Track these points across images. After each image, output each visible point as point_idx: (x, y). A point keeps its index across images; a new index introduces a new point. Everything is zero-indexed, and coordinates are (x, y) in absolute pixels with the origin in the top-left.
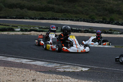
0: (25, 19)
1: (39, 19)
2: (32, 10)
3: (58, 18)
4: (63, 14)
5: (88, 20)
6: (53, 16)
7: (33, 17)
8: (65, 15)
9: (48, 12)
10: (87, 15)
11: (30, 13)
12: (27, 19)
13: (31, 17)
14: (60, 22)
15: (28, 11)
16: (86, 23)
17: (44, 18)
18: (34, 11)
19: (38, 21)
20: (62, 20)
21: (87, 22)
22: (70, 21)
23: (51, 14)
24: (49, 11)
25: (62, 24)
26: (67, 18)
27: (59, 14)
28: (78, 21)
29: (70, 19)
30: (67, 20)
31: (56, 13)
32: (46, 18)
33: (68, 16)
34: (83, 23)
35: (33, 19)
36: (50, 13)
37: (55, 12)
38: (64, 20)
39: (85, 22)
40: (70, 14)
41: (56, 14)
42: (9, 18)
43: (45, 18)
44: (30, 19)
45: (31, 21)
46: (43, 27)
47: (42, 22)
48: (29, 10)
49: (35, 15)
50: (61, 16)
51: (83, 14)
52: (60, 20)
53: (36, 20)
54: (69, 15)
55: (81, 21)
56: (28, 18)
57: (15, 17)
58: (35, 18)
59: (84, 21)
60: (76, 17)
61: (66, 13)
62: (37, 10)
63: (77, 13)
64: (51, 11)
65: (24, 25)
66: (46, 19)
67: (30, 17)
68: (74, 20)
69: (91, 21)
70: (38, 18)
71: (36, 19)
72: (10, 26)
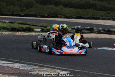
0: (59, 18)
1: (75, 19)
2: (70, 7)
3: (98, 17)
4: (106, 12)
6: (94, 15)
7: (68, 16)
8: (109, 13)
9: (88, 9)
11: (67, 10)
12: (61, 18)
13: (66, 16)
14: (100, 23)
17: (81, 17)
18: (72, 9)
19: (74, 20)
20: (104, 19)
24: (89, 8)
25: (102, 24)
27: (101, 12)
29: (112, 19)
30: (109, 19)
31: (98, 11)
35: (69, 18)
36: (91, 11)
37: (97, 10)
38: (106, 20)
41: (97, 13)
42: (40, 16)
43: (83, 16)
44: (65, 18)
45: (65, 21)
47: (78, 22)
48: (66, 7)
49: (73, 13)
50: (103, 14)
52: (101, 20)
53: (72, 20)
54: (113, 13)
56: (62, 17)
57: (47, 15)
58: (70, 17)
61: (109, 11)
62: (75, 7)
64: (91, 8)
66: (84, 18)
70: (74, 17)
71: (72, 18)
72: (38, 26)
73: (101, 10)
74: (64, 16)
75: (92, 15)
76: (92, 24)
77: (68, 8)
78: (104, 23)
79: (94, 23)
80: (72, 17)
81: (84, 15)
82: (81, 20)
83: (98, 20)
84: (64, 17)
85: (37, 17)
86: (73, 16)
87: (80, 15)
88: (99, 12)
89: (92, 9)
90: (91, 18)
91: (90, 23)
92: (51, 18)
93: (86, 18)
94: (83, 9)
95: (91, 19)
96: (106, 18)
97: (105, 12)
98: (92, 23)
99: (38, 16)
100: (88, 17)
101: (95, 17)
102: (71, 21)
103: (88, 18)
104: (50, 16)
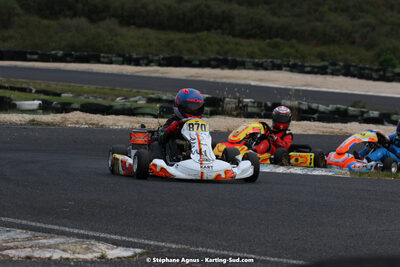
0: (103, 63)
1: (160, 65)
2: (140, 26)
3: (238, 59)
5: (364, 69)
6: (226, 53)
7: (135, 56)
8: (276, 46)
9: (205, 33)
10: (369, 47)
11: (131, 36)
12: (111, 62)
13: (127, 55)
14: (246, 79)
15: (124, 30)
16: (356, 81)
17: (181, 58)
18: (147, 31)
19: (157, 71)
20: (258, 66)
21: (361, 76)
22: (291, 71)
23: (218, 43)
24: (208, 29)
25: (253, 83)
26: (278, 62)
27: (252, 41)
28: (322, 71)
29: (288, 66)
30: (278, 67)
31: (238, 40)
32: (192, 57)
33: (287, 50)
34: (341, 79)
35: (137, 63)
36: (214, 40)
37: (234, 36)
38: (266, 69)
39: (354, 76)
40: (294, 41)
41: (237, 44)
42: (35, 57)
43: (186, 57)
44: (122, 63)
45: (124, 73)
46: (165, 97)
48: (128, 24)
49: (150, 45)
50: (256, 50)
51: (353, 43)
52: (250, 69)
53: (148, 68)
54: (292, 46)
55: (334, 73)
56: (114, 59)
57: (60, 53)
58: (143, 58)
59: (348, 72)
60: (322, 57)
61: (278, 40)
62: (160, 26)
63: (327, 40)
64: (216, 29)
65: (92, 87)
66: (189, 64)
67: (123, 56)
68: (308, 69)
69: (375, 75)
70: (156, 58)
71: (147, 65)
72: (31, 91)
73: (249, 37)
74: (120, 56)
75: (218, 53)
76: (218, 83)
77: (133, 27)
78: (261, 80)
79: (224, 80)
80: (147, 58)
81: (190, 52)
82: (178, 69)
83: (239, 69)
84: (121, 59)
85: (26, 60)
86: (150, 57)
87: (176, 54)
88: (242, 41)
89: (219, 31)
90: (213, 63)
91: (212, 80)
92: (74, 62)
93: (197, 63)
94: (188, 32)
95: (214, 67)
96: (265, 64)
97: (263, 44)
98: (218, 80)
99: (29, 56)
100: (204, 58)
101: (230, 58)
102: (145, 74)
103: (202, 64)
104: (70, 55)
